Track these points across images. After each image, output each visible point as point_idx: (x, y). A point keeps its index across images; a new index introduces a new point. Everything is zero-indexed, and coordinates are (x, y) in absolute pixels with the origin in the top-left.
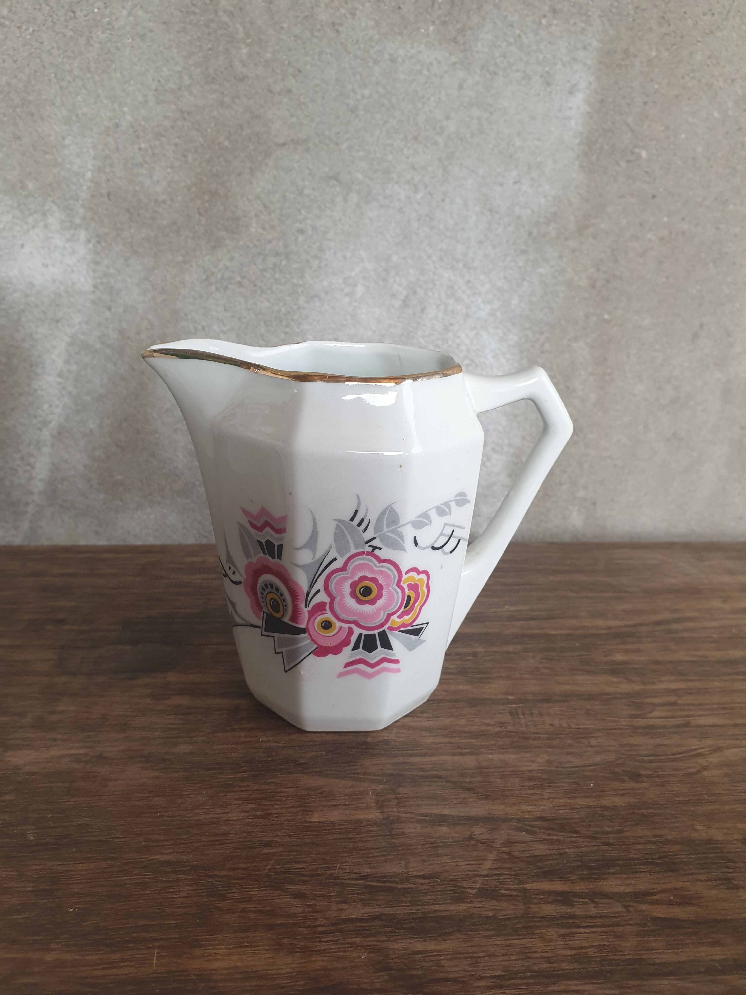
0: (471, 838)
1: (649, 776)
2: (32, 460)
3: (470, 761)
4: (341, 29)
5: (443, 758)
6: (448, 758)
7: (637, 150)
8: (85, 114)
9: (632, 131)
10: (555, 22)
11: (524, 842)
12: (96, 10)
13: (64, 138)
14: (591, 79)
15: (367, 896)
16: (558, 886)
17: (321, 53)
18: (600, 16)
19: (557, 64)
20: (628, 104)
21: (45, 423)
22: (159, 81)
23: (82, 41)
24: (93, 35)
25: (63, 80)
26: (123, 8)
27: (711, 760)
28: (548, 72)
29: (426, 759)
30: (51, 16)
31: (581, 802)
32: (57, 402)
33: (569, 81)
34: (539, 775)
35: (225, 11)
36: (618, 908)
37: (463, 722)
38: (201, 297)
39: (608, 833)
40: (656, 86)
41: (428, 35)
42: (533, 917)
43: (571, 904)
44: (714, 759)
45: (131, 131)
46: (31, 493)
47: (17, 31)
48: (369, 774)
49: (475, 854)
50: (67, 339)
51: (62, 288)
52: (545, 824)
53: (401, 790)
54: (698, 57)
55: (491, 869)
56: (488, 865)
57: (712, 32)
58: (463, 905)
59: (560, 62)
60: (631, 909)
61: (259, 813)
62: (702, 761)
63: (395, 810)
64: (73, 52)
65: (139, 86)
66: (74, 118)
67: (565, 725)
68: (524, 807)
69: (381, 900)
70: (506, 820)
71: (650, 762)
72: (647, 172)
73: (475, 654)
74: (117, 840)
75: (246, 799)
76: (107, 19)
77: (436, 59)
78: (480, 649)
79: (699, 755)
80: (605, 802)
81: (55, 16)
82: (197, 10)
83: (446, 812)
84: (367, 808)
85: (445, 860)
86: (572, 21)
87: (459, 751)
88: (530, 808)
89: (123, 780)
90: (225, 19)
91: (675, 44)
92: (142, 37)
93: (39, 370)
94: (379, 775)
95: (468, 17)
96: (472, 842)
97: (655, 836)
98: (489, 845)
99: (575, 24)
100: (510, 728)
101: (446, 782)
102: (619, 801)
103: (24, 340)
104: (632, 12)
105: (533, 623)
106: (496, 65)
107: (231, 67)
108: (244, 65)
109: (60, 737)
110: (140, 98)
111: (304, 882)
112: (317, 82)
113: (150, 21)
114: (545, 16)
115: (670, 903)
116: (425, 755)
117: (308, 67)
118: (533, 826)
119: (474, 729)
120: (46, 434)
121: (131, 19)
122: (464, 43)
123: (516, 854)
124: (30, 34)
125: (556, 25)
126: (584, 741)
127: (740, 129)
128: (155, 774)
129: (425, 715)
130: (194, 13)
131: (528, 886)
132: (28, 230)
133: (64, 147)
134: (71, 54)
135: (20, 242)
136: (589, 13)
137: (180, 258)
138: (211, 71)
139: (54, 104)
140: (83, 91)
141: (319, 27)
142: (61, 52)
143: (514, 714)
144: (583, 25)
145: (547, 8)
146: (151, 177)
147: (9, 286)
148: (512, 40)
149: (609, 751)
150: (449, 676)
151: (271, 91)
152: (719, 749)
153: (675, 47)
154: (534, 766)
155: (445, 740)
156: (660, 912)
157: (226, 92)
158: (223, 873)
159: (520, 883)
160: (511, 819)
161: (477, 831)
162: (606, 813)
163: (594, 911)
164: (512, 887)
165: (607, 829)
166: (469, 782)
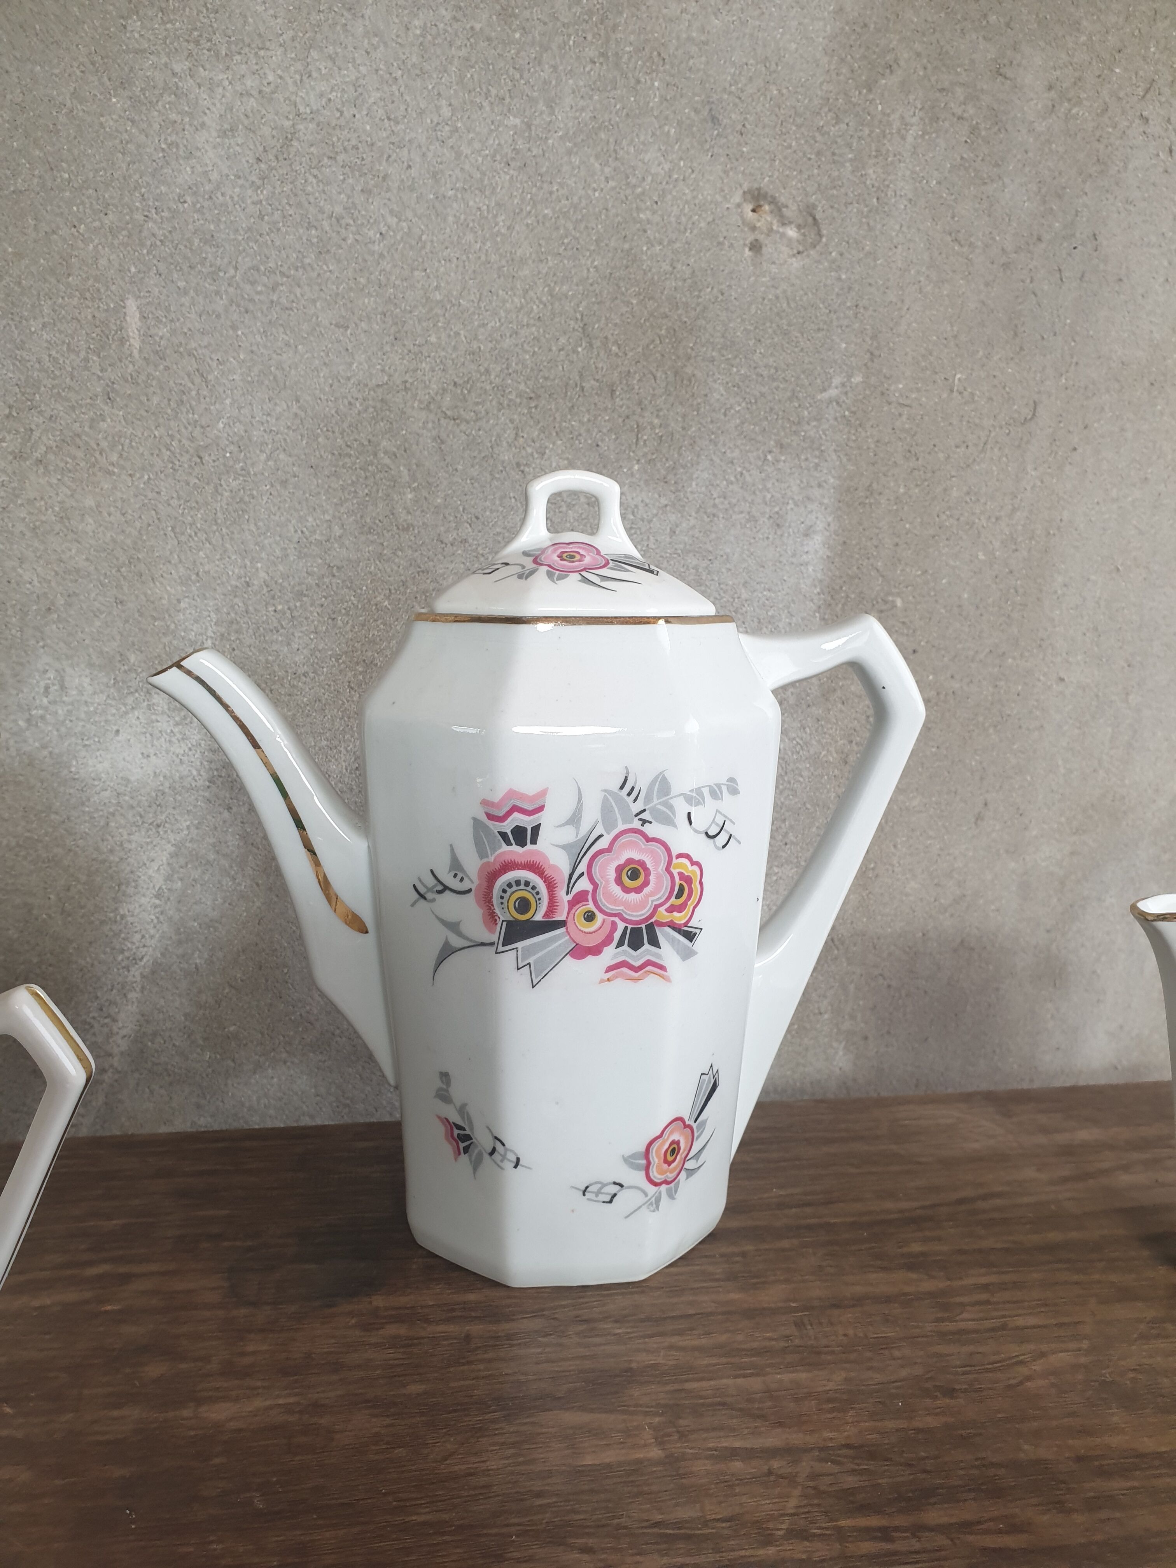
0: (770, 1473)
1: (965, 1391)
2: (113, 1010)
3: (756, 1384)
4: (527, 469)
5: (724, 1381)
6: (730, 1382)
7: (890, 598)
8: (207, 573)
9: (883, 576)
10: (783, 458)
11: (831, 1475)
12: (228, 455)
13: (179, 601)
14: (830, 519)
16: (874, 1521)
17: (502, 498)
18: (835, 451)
19: (788, 503)
20: (876, 547)
21: (135, 960)
22: (302, 532)
23: (209, 489)
24: (223, 482)
25: (183, 534)
26: (261, 451)
27: (1034, 1368)
28: (777, 513)
29: (704, 1384)
30: (172, 462)
31: (890, 1424)
32: (152, 932)
33: (803, 523)
34: (837, 1395)
35: (386, 453)
36: (942, 1540)
37: (740, 1338)
39: (924, 1459)
40: (907, 526)
41: (632, 475)
42: (851, 1557)
43: (891, 1540)
44: (1037, 1366)
45: (265, 590)
46: (110, 1055)
47: (129, 479)
48: (641, 1406)
49: (777, 1490)
50: (170, 848)
51: (167, 784)
52: (851, 1452)
53: (682, 1422)
54: (955, 493)
55: (797, 1507)
56: (792, 1504)
57: (968, 466)
58: (772, 1548)
59: (790, 502)
60: (958, 1542)
61: (521, 1459)
62: (1024, 1371)
63: (679, 1445)
64: (197, 503)
65: (278, 538)
66: (194, 577)
67: (861, 1335)
68: (827, 1434)
69: (680, 1548)
70: (807, 1450)
71: (964, 1374)
72: (904, 623)
73: (744, 1254)
74: (361, 1502)
75: (503, 1444)
76: (241, 465)
77: (642, 501)
78: (749, 1247)
79: (1021, 1363)
80: (917, 1424)
81: (177, 463)
82: (352, 452)
83: (737, 1444)
84: (645, 1445)
85: (744, 1499)
86: (803, 457)
87: (742, 1372)
88: (831, 1435)
89: (351, 1431)
90: (387, 461)
91: (926, 480)
92: (284, 483)
93: (130, 891)
94: (652, 1407)
95: (680, 455)
96: (772, 1478)
97: (977, 1459)
98: (791, 1479)
99: (806, 459)
100: (797, 1342)
101: (732, 1409)
102: (932, 1422)
103: (111, 851)
104: (873, 446)
105: (809, 1210)
106: (715, 506)
107: (393, 514)
108: (409, 513)
109: (259, 1384)
110: (278, 553)
111: (589, 1535)
112: (498, 530)
113: (294, 465)
114: (770, 452)
115: (1000, 1532)
116: (702, 1379)
117: (488, 513)
118: (839, 1456)
119: (755, 1345)
120: (135, 973)
121: (270, 463)
122: (675, 483)
123: (823, 1488)
124: (144, 483)
125: (784, 462)
126: (886, 1352)
127: (1011, 572)
128: (388, 1421)
129: (695, 1332)
130: (350, 456)
131: (842, 1523)
132: (126, 713)
133: (179, 611)
134: (194, 504)
135: (115, 728)
136: (823, 448)
137: (324, 743)
138: (368, 520)
139: (170, 562)
140: (208, 545)
141: (501, 468)
142: (182, 502)
143: (799, 1325)
144: (817, 461)
145: (772, 443)
146: (289, 644)
147: (96, 783)
148: (733, 479)
149: (916, 1363)
150: (716, 1284)
151: (442, 542)
152: (1043, 1355)
153: (926, 483)
154: (831, 1386)
155: (724, 1360)
156: (989, 1541)
157: (385, 544)
158: (494, 1531)
159: (831, 1521)
160: (812, 1449)
161: (775, 1464)
162: (920, 1436)
163: (917, 1546)
164: (824, 1525)
165: (923, 1454)
166: (758, 1409)
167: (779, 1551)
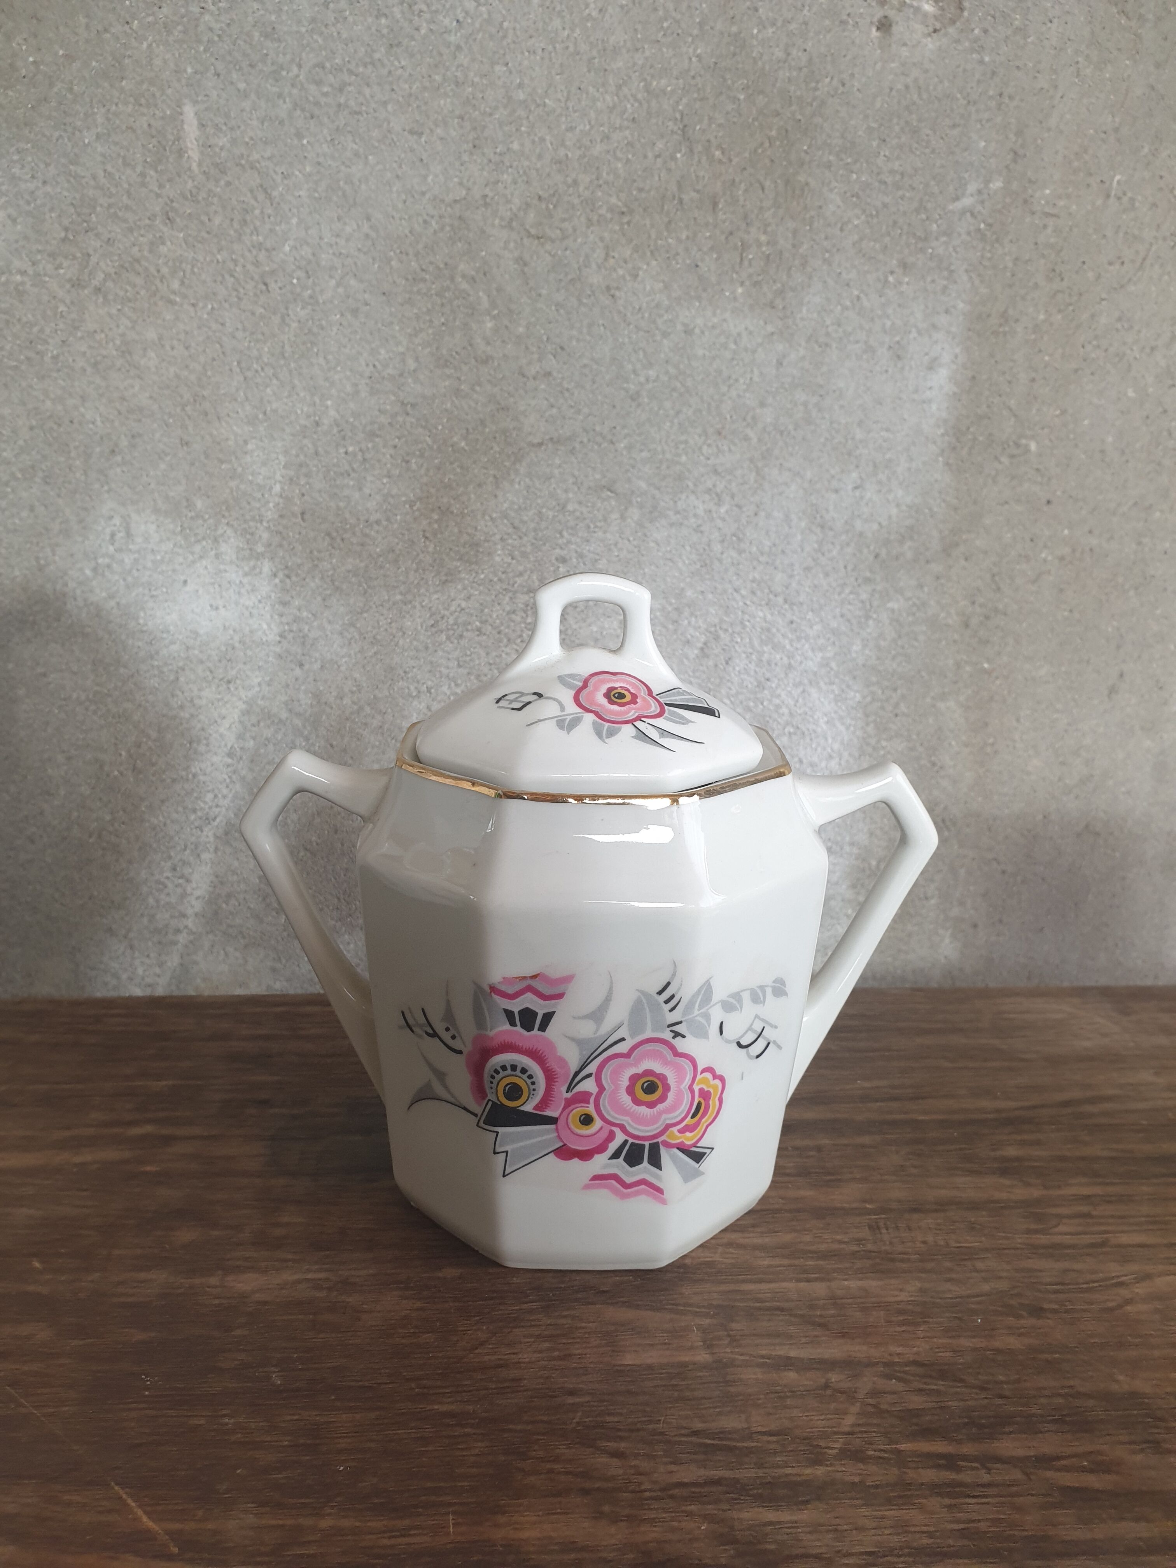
0: (826, 1386)
1: (1055, 1311)
2: (187, 871)
3: (819, 1289)
4: (617, 293)
5: (785, 1284)
6: (791, 1285)
7: (1024, 441)
8: (275, 411)
9: (1015, 416)
10: (906, 280)
11: (895, 1393)
12: (295, 281)
13: (246, 442)
14: (958, 350)
15: (701, 1457)
16: (940, 1447)
17: (590, 326)
18: (967, 271)
19: (910, 332)
20: (1010, 382)
21: (208, 820)
22: (374, 366)
23: (276, 320)
24: (290, 312)
25: (249, 369)
26: (331, 277)
27: (1137, 1290)
28: (898, 342)
29: (764, 1286)
30: (236, 290)
31: (966, 1342)
32: (225, 791)
33: (927, 354)
34: (910, 1307)
35: (464, 276)
36: (1017, 1475)
37: (808, 1238)
38: (427, 648)
39: (1002, 1382)
40: (1047, 358)
41: (735, 299)
42: (910, 1484)
43: (958, 1469)
44: (1140, 1289)
45: (335, 430)
46: (184, 916)
47: (191, 309)
48: (690, 1305)
49: (833, 1406)
50: (242, 706)
51: (236, 638)
52: (920, 1370)
53: (734, 1325)
54: (1103, 320)
55: (853, 1425)
56: (849, 1421)
57: (1122, 287)
58: (821, 1468)
59: (914, 330)
60: (1032, 1477)
61: (556, 1353)
62: (1124, 1292)
63: (728, 1350)
64: (263, 334)
65: (348, 373)
66: (261, 416)
67: (942, 1243)
68: (893, 1349)
69: (720, 1461)
70: (870, 1364)
71: (1056, 1292)
72: (1038, 470)
73: (819, 1149)
74: (382, 1386)
75: (538, 1336)
76: (309, 292)
77: (746, 329)
78: (825, 1141)
79: (1121, 1284)
80: (997, 1344)
81: (241, 290)
82: (427, 277)
83: (793, 1353)
84: (692, 1348)
85: (795, 1413)
86: (929, 279)
87: (805, 1276)
88: (899, 1350)
89: (379, 1312)
90: (465, 286)
91: (1071, 304)
92: (355, 312)
93: (202, 748)
94: (704, 1307)
95: (789, 276)
96: (829, 1392)
97: (1063, 1387)
98: (850, 1395)
99: (933, 281)
100: (870, 1247)
101: (791, 1315)
102: (1014, 1343)
103: (182, 707)
104: (1010, 265)
105: (895, 1105)
106: (828, 334)
107: (471, 345)
108: (488, 343)
109: (290, 1256)
110: (349, 388)
111: (621, 1438)
112: (585, 361)
113: (365, 292)
114: (892, 273)
115: (1083, 1470)
116: (761, 1281)
117: (574, 343)
118: (905, 1372)
119: (823, 1247)
120: (208, 834)
121: (341, 290)
122: (784, 308)
123: (884, 1406)
124: (208, 314)
125: (908, 283)
126: (968, 1263)
127: (1165, 411)
128: (419, 1304)
130: (425, 280)
131: (902, 1447)
132: (193, 562)
133: (246, 453)
134: (260, 337)
135: (183, 578)
136: (953, 268)
137: (399, 597)
138: (444, 352)
139: (236, 400)
140: (275, 381)
141: (589, 293)
142: (247, 334)
143: (874, 1228)
144: (945, 282)
145: (895, 262)
146: (360, 489)
147: (165, 635)
148: (848, 303)
149: (1001, 1278)
150: (786, 1179)
151: (524, 376)
152: (1148, 1277)
153: (1071, 308)
154: (903, 1296)
155: (786, 1262)
156: (1068, 1479)
157: (462, 378)
158: (519, 1427)
159: (891, 1442)
160: (878, 1363)
161: (834, 1377)
162: (999, 1358)
163: (986, 1478)
164: (882, 1447)
165: (1001, 1378)
166: (821, 1316)
167: (830, 1471)
